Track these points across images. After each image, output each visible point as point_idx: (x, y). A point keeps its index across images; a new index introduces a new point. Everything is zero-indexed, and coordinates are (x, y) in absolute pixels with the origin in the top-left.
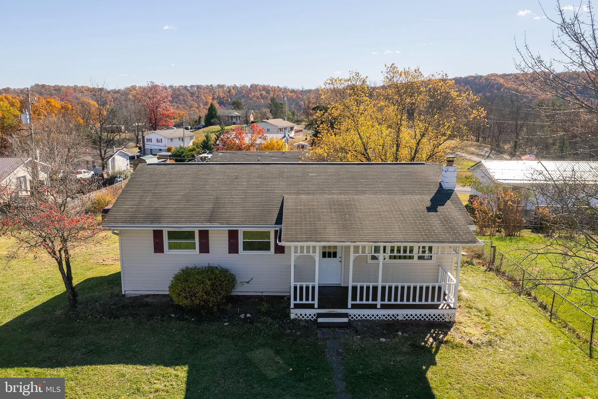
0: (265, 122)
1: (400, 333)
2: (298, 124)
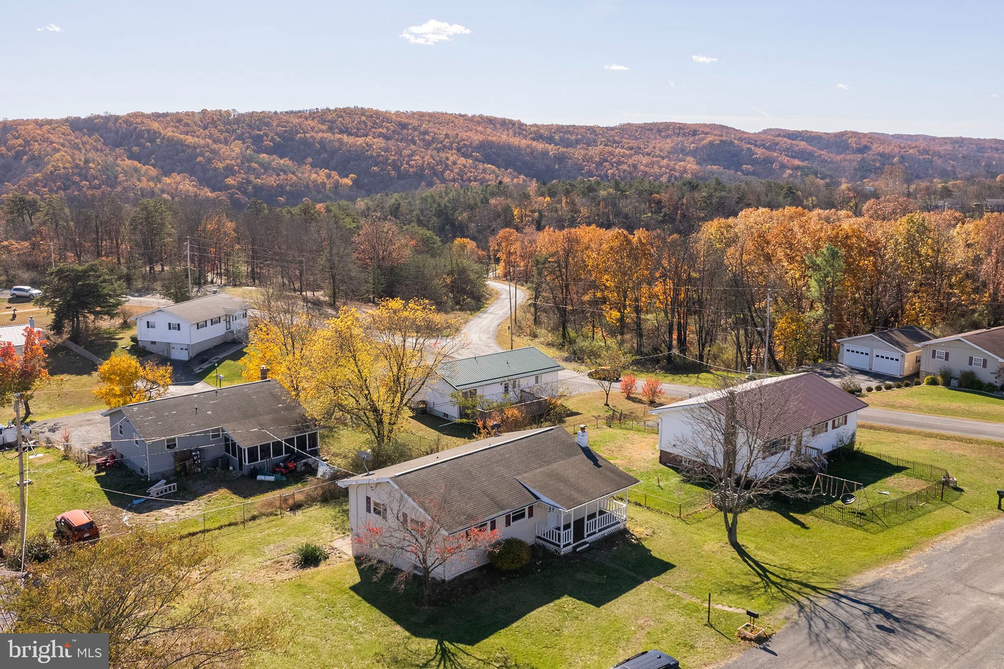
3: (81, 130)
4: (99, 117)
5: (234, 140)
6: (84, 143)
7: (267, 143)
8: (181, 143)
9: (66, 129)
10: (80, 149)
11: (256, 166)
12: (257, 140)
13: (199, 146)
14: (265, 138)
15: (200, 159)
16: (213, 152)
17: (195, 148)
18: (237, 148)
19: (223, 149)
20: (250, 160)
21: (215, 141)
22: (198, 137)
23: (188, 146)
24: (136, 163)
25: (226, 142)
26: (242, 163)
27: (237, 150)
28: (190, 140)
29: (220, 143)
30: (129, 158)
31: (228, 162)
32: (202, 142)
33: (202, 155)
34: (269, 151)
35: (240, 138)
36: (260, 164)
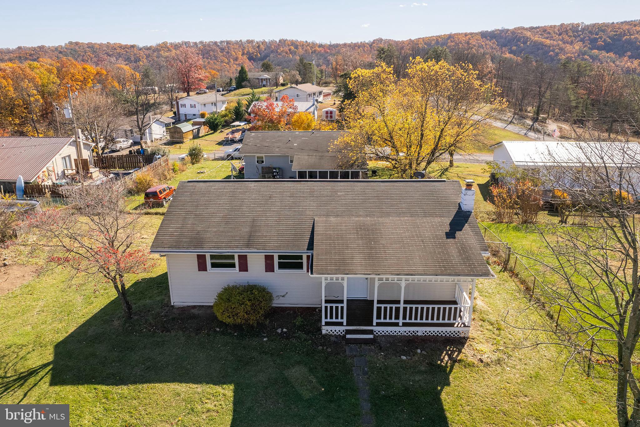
0: (294, 88)
2: (326, 86)
3: (486, 38)
4: (498, 30)
5: (577, 42)
6: (486, 45)
7: (600, 43)
8: (542, 44)
9: (479, 37)
10: (483, 48)
11: (588, 57)
12: (593, 42)
13: (553, 46)
14: (599, 40)
15: (551, 53)
16: (561, 49)
17: (550, 47)
18: (577, 46)
19: (568, 47)
20: (584, 54)
21: (564, 43)
22: (554, 40)
23: (546, 46)
24: (512, 55)
25: (572, 43)
26: (579, 56)
27: (577, 48)
28: (548, 42)
29: (568, 44)
30: (509, 53)
31: (569, 55)
32: (555, 43)
33: (553, 51)
34: (599, 48)
35: (582, 40)
36: (591, 57)
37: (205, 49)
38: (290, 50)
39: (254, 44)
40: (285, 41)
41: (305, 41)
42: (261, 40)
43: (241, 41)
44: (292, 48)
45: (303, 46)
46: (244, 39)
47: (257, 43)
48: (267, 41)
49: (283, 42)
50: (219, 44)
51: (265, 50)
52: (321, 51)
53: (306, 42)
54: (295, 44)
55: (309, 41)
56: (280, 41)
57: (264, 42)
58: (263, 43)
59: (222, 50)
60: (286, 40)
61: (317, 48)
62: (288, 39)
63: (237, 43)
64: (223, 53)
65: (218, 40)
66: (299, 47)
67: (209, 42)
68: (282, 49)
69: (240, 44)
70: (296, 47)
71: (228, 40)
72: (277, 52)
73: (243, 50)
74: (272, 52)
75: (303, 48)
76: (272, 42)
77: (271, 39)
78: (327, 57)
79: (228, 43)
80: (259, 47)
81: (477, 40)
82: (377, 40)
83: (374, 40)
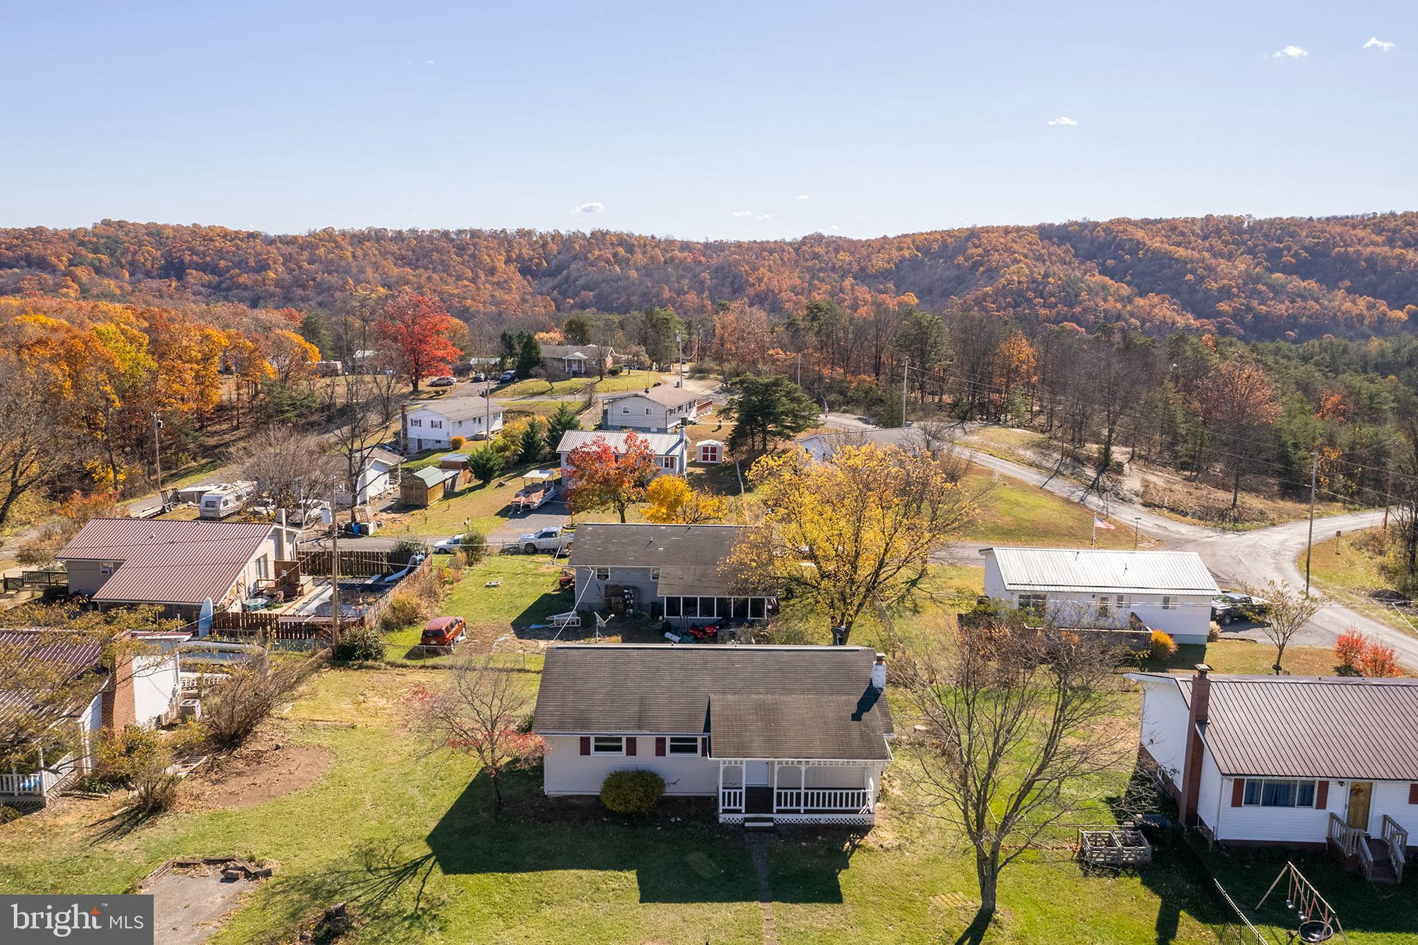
1: (820, 838)
3: (1050, 239)
4: (1076, 223)
5: (1242, 254)
6: (1050, 254)
7: (1288, 258)
8: (1169, 257)
9: (1034, 237)
10: (1044, 262)
11: (1263, 288)
12: (1274, 254)
13: (1192, 261)
14: (1285, 252)
15: (1189, 277)
16: (1209, 268)
17: (1186, 263)
18: (1242, 264)
19: (1223, 265)
20: (1258, 280)
21: (1215, 256)
22: (1193, 249)
23: (1177, 260)
24: (1107, 279)
25: (1230, 257)
26: (1245, 284)
27: (1242, 267)
28: (1181, 252)
29: (1222, 258)
30: (1101, 273)
31: (1226, 282)
32: (1196, 255)
33: (1193, 272)
34: (1287, 270)
35: (1251, 252)
36: (1271, 287)
37: (420, 247)
38: (615, 255)
39: (535, 239)
40: (604, 234)
41: (649, 234)
42: (551, 231)
43: (504, 231)
44: (621, 250)
45: (645, 246)
46: (511, 228)
47: (542, 237)
48: (563, 232)
49: (600, 237)
50: (453, 236)
51: (559, 253)
52: (685, 258)
53: (653, 237)
54: (626, 242)
55: (658, 237)
56: (593, 234)
57: (556, 236)
58: (553, 237)
59: (461, 249)
60: (607, 233)
61: (677, 253)
62: (612, 230)
63: (494, 235)
64: (461, 256)
65: (452, 228)
66: (636, 249)
67: (432, 231)
68: (597, 253)
69: (502, 239)
70: (630, 249)
71: (476, 227)
72: (586, 258)
73: (508, 252)
74: (575, 258)
75: (645, 253)
76: (575, 237)
77: (573, 230)
78: (699, 274)
79: (475, 234)
80: (544, 245)
81: (1030, 243)
82: (811, 237)
83: (805, 238)
